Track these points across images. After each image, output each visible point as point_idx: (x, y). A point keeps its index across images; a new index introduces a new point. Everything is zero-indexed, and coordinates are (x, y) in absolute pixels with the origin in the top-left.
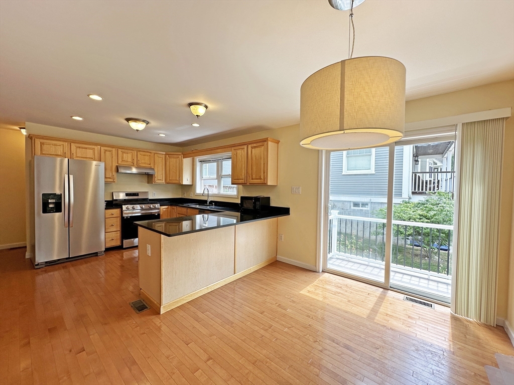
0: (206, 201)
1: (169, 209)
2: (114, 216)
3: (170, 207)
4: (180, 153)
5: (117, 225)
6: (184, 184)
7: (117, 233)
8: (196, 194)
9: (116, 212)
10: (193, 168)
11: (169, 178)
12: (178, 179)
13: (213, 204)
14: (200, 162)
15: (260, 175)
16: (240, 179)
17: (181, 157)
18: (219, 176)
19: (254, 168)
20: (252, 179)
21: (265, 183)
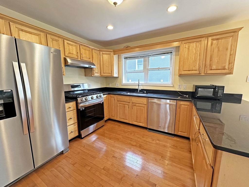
0: (137, 90)
1: (108, 97)
2: (71, 109)
3: (108, 95)
4: (111, 50)
5: (74, 118)
6: (114, 76)
7: (75, 125)
8: (122, 84)
9: (72, 104)
10: (119, 63)
11: (103, 72)
12: (110, 73)
13: (145, 91)
14: (125, 58)
15: (224, 65)
16: (193, 70)
17: (112, 53)
18: (146, 70)
19: (215, 59)
20: (211, 70)
21: (231, 73)
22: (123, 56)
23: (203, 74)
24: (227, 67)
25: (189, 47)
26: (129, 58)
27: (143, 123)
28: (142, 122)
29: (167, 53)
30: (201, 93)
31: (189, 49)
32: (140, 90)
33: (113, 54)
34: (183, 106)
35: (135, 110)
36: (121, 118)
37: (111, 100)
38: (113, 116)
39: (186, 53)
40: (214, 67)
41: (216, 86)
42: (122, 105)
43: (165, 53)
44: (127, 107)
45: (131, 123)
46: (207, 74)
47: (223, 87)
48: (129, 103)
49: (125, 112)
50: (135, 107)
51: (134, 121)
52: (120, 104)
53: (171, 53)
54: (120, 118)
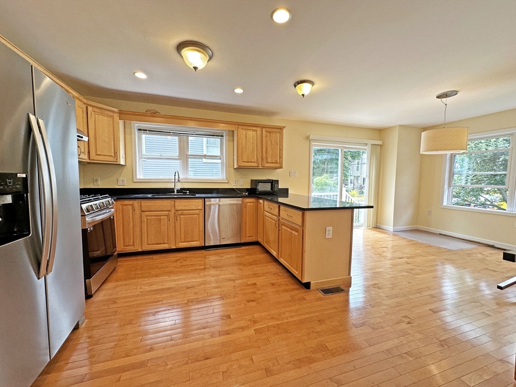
3: (115, 202)
6: (121, 163)
8: (135, 180)
10: (125, 137)
11: (96, 152)
12: (113, 155)
13: (188, 192)
14: (139, 130)
15: (276, 159)
16: (251, 162)
17: (116, 116)
18: (184, 156)
19: (270, 152)
20: (267, 163)
21: (281, 167)
22: (137, 125)
23: (261, 167)
24: (278, 162)
25: (246, 134)
26: (149, 131)
27: (197, 241)
28: (195, 239)
29: (217, 136)
30: (261, 187)
31: (246, 137)
32: (177, 190)
33: (118, 118)
34: (248, 204)
35: (182, 222)
36: (152, 244)
37: (123, 212)
38: (131, 245)
39: (244, 141)
40: (269, 160)
41: (273, 180)
42: (154, 217)
43: (214, 136)
44: (166, 218)
45: (174, 247)
46: (264, 168)
47: (277, 181)
48: (170, 211)
49: (161, 229)
50: (182, 216)
51: (181, 242)
52: (148, 217)
53: (223, 136)
54: (148, 244)
